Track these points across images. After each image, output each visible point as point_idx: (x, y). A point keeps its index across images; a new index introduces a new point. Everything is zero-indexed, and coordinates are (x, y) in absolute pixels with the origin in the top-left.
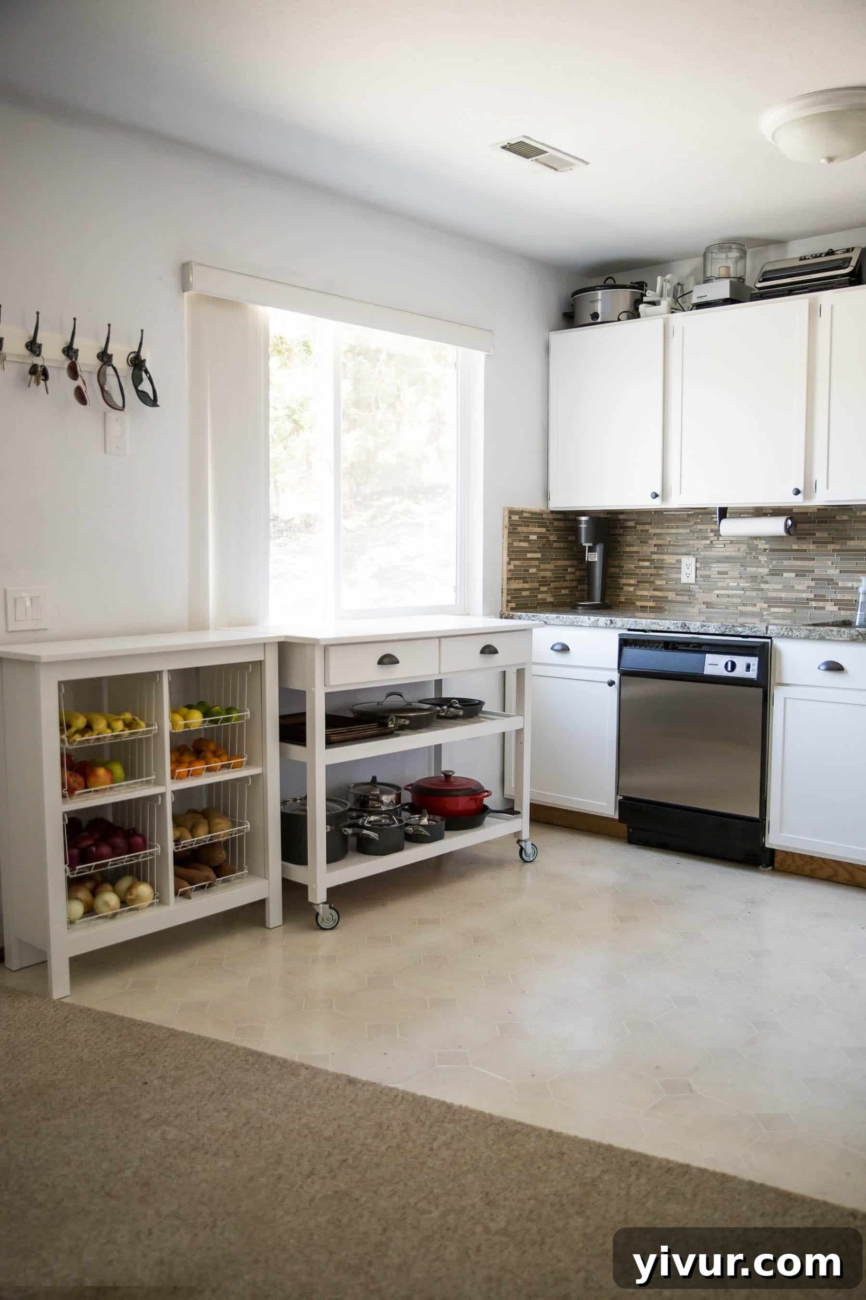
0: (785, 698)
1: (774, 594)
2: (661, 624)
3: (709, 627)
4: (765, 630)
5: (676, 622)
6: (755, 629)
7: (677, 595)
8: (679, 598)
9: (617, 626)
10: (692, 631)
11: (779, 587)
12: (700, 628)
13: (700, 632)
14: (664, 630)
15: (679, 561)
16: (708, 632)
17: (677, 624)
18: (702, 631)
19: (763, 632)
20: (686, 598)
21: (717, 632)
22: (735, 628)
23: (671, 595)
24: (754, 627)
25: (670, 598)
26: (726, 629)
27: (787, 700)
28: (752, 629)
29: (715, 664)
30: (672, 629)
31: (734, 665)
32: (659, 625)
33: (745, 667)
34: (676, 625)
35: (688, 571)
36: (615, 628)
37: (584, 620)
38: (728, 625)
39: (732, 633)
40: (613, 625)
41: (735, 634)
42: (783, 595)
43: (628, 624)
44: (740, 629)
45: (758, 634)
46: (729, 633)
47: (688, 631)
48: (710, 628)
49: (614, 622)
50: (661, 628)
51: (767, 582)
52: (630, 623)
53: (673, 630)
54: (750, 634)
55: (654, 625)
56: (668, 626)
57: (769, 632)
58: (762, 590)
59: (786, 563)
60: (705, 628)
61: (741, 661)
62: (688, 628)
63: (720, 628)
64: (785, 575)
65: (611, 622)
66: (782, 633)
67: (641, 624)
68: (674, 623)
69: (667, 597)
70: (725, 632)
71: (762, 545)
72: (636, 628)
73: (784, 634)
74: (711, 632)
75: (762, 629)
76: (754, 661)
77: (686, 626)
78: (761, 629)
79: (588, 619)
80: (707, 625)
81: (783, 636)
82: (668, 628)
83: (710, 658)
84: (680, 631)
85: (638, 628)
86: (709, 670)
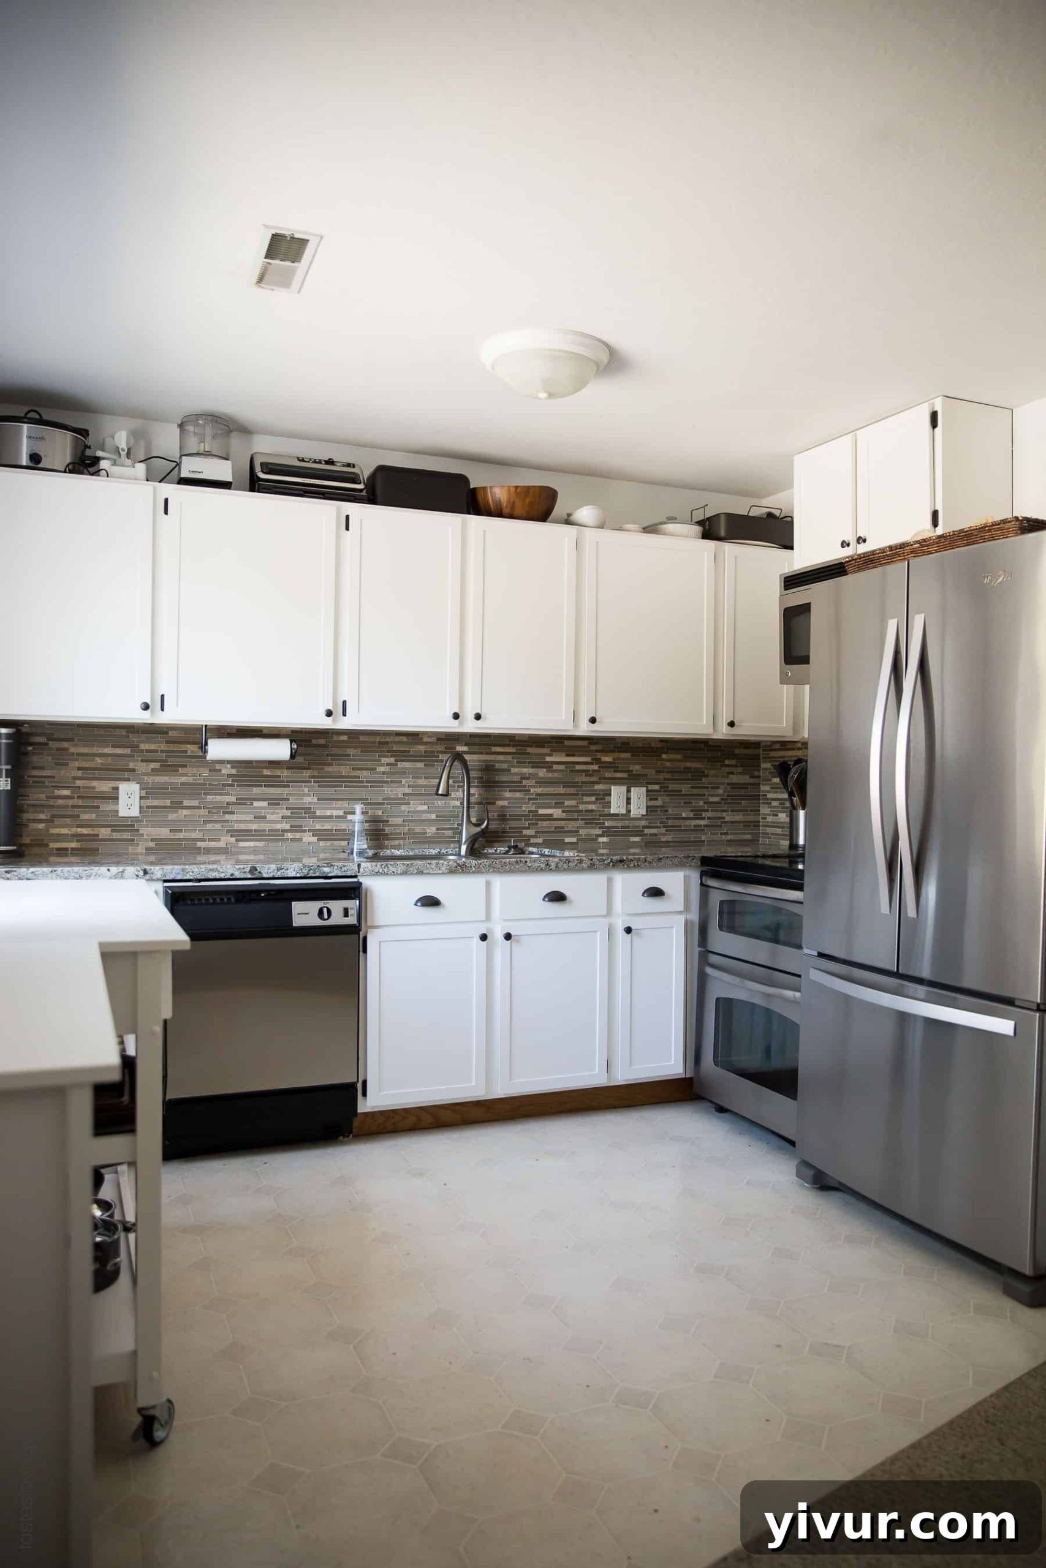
0: (380, 942)
1: (243, 826)
2: (221, 870)
3: (287, 869)
4: (357, 867)
5: (242, 866)
6: (345, 868)
7: (113, 831)
8: (116, 835)
9: (155, 878)
10: (265, 875)
11: (250, 817)
12: (276, 871)
13: (276, 876)
14: (226, 877)
15: (117, 788)
16: (286, 876)
17: (244, 869)
18: (279, 874)
19: (354, 871)
20: (126, 835)
21: (298, 875)
22: (321, 869)
23: (104, 832)
24: (344, 866)
25: (101, 837)
26: (309, 870)
27: (382, 943)
28: (341, 868)
29: (304, 913)
30: (237, 875)
31: (329, 912)
32: (219, 872)
33: (342, 913)
34: (243, 871)
35: (130, 801)
36: (152, 880)
37: (99, 872)
38: (312, 866)
39: (317, 874)
40: (148, 877)
41: (321, 875)
42: (254, 827)
43: (171, 873)
44: (326, 870)
45: (349, 873)
46: (314, 875)
47: (260, 876)
48: (289, 871)
49: (150, 872)
50: (222, 876)
51: (232, 813)
52: (174, 871)
53: (238, 877)
54: (340, 875)
55: (210, 873)
56: (231, 872)
57: (361, 870)
58: (227, 821)
59: (255, 790)
60: (283, 871)
61: (336, 906)
62: (260, 872)
63: (302, 870)
64: (256, 804)
65: (145, 872)
66: (377, 871)
67: (192, 872)
68: (240, 869)
69: (98, 835)
70: (308, 874)
71: (227, 770)
72: (185, 878)
73: (379, 871)
74: (290, 875)
75: (354, 868)
76: (353, 904)
77: (256, 869)
78: (351, 869)
79: (107, 872)
80: (286, 868)
81: (377, 874)
82: (232, 875)
83: (297, 907)
84: (249, 876)
85: (188, 877)
86: (298, 921)
